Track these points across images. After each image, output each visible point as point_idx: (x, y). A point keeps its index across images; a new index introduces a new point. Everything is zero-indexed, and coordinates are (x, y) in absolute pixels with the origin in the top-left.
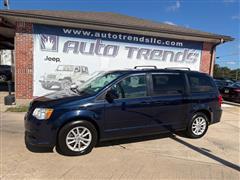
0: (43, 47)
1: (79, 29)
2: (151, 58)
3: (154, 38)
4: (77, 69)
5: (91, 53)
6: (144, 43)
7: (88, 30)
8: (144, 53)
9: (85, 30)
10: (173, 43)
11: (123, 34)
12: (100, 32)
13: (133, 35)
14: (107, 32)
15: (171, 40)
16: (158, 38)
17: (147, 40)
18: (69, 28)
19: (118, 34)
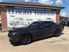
1: (20, 7)
2: (41, 15)
4: (20, 19)
5: (24, 14)
9: (22, 7)
10: (48, 10)
11: (33, 8)
12: (26, 7)
13: (36, 8)
14: (28, 7)
15: (47, 9)
16: (43, 9)
17: (40, 9)
18: (17, 7)
19: (31, 8)
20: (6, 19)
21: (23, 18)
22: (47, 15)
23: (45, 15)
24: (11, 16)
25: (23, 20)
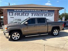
1: (18, 9)
3: (39, 10)
5: (21, 15)
6: (36, 12)
8: (36, 14)
9: (20, 10)
12: (24, 10)
13: (33, 10)
14: (25, 10)
15: (44, 10)
19: (28, 10)
20: (7, 20)
21: (21, 19)
23: (42, 16)
24: (11, 17)
25: (21, 21)
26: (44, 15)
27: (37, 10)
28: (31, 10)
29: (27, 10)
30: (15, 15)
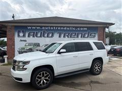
0: (19, 36)
1: (35, 26)
2: (71, 37)
4: (35, 45)
5: (41, 36)
7: (39, 26)
8: (67, 34)
10: (82, 29)
11: (56, 27)
12: (45, 27)
13: (61, 27)
14: (48, 27)
15: (80, 27)
16: (73, 27)
17: (68, 29)
18: (30, 26)
19: (53, 27)
20: (14, 45)
21: (39, 44)
22: (81, 37)
23: (77, 37)
24: (21, 41)
25: (39, 46)
26: (80, 35)
27: (69, 27)
28: (58, 27)
29: (51, 27)
30: (29, 36)
